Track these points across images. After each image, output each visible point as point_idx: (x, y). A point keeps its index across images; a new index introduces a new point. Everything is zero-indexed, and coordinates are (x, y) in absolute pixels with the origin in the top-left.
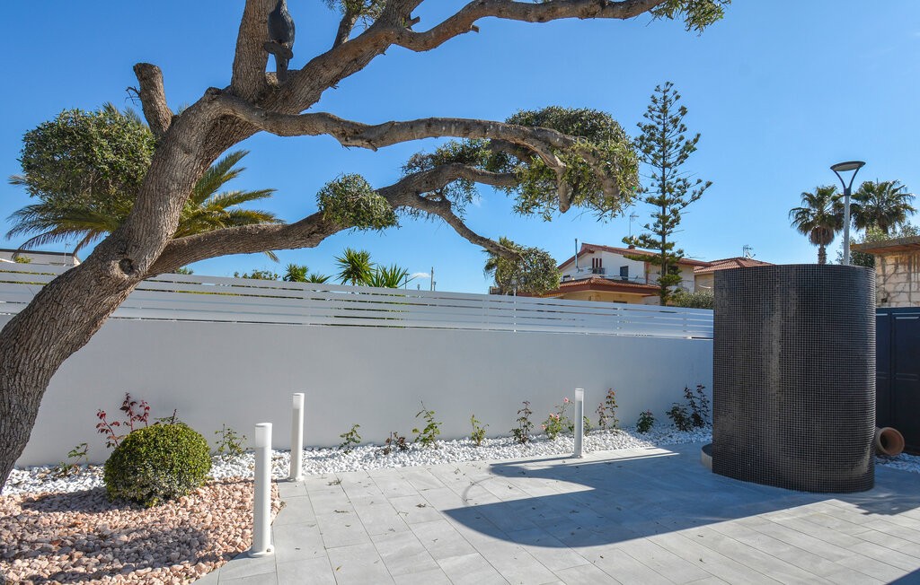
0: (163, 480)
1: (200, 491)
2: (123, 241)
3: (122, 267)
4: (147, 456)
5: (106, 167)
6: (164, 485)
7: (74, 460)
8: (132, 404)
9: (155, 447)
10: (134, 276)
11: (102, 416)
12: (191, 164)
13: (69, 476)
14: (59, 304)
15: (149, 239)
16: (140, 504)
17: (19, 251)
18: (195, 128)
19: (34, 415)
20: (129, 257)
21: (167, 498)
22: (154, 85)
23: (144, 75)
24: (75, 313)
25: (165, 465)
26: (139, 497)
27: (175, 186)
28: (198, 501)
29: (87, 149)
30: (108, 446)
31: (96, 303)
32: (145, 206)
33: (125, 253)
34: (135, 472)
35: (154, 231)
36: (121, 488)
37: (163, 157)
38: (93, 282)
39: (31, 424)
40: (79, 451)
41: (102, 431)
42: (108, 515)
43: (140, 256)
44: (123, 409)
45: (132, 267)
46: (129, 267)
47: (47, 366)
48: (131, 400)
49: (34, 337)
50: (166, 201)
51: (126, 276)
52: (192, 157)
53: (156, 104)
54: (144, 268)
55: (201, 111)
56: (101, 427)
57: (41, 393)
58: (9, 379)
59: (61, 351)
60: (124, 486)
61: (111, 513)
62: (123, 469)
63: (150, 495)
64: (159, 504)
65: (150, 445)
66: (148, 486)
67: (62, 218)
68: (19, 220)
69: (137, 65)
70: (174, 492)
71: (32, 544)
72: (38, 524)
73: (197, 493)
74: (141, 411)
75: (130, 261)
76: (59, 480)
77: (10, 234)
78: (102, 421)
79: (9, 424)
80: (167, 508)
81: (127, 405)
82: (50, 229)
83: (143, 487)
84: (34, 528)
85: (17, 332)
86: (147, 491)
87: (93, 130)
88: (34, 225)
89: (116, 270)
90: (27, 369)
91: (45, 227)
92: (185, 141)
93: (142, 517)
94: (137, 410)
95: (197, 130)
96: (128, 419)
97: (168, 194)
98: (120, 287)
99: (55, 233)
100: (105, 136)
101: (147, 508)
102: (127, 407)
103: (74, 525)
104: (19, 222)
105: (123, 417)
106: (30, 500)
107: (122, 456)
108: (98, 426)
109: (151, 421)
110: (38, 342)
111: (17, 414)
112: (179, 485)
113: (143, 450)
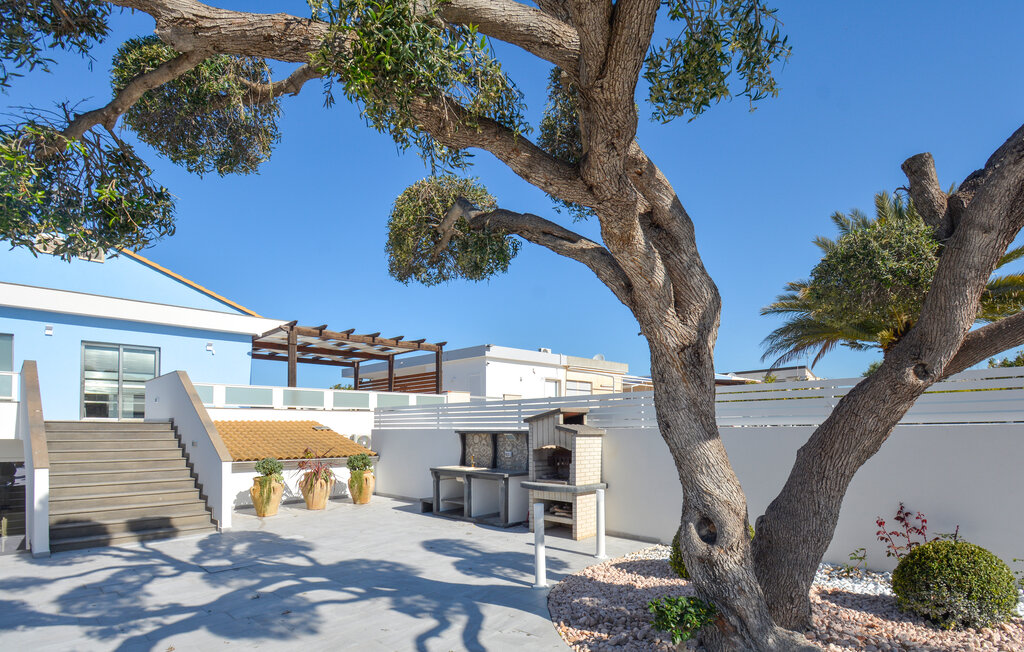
0: (961, 602)
1: (1006, 626)
2: (915, 346)
3: (916, 373)
4: (940, 573)
5: (890, 277)
6: (962, 609)
7: (855, 563)
8: (907, 514)
9: (949, 566)
10: (929, 380)
11: (881, 524)
12: (992, 244)
13: (852, 577)
14: (857, 415)
15: (944, 339)
16: (936, 623)
17: (771, 370)
18: (997, 201)
19: (837, 517)
20: (923, 362)
21: (966, 624)
22: (926, 174)
23: (914, 169)
24: (871, 422)
25: (962, 588)
26: (932, 616)
27: (973, 274)
28: (1006, 639)
29: (871, 265)
30: (889, 555)
31: (892, 411)
32: (939, 305)
33: (918, 358)
34: (928, 588)
35: (949, 330)
36: (913, 601)
37: (958, 246)
38: (888, 392)
39: (834, 524)
40: (859, 555)
41: (882, 539)
42: (903, 626)
43: (934, 359)
44: (897, 518)
45: (926, 372)
46: (923, 372)
47: (847, 472)
48: (905, 511)
49: (837, 446)
50: (962, 294)
51: (921, 382)
52: (994, 235)
53: (930, 192)
54: (938, 371)
55: (1003, 178)
56: (881, 535)
57: (842, 496)
58: (817, 482)
59: (859, 458)
60: (917, 600)
61: (905, 624)
62: (914, 582)
63: (946, 616)
64: (957, 628)
65: (942, 561)
66: (943, 606)
67: (802, 335)
68: (768, 345)
69: (905, 162)
70: (975, 620)
71: (841, 634)
72: (839, 616)
73: (1002, 628)
74: (918, 524)
75: (924, 366)
76: (843, 579)
77: (764, 356)
78: (881, 529)
79: (819, 522)
80: (968, 636)
81: (902, 515)
82: (791, 348)
83: (938, 606)
84: (836, 619)
85: (822, 442)
86: (941, 611)
87: (875, 244)
88: (781, 346)
89: (911, 377)
90: (832, 475)
91: (789, 346)
92: (984, 220)
93: (941, 638)
94: (912, 521)
95: (1000, 202)
96: (904, 531)
97: (964, 284)
98: (915, 393)
99: (796, 350)
100: (884, 247)
101: (943, 629)
102: (902, 516)
103: (872, 627)
104: (768, 347)
105: (899, 527)
106: (825, 592)
107: (912, 569)
108: (878, 534)
109: (930, 535)
110: (840, 450)
111: (824, 514)
112: (980, 613)
113: (935, 565)
